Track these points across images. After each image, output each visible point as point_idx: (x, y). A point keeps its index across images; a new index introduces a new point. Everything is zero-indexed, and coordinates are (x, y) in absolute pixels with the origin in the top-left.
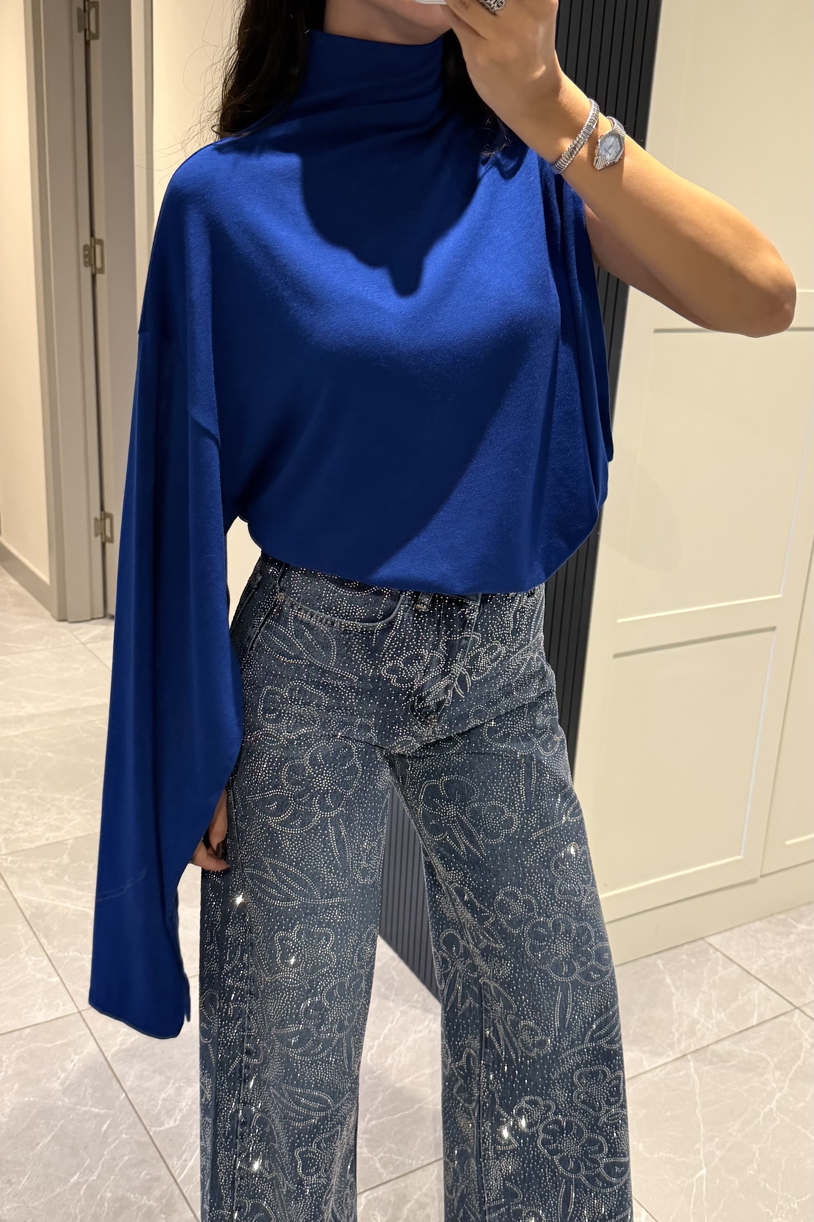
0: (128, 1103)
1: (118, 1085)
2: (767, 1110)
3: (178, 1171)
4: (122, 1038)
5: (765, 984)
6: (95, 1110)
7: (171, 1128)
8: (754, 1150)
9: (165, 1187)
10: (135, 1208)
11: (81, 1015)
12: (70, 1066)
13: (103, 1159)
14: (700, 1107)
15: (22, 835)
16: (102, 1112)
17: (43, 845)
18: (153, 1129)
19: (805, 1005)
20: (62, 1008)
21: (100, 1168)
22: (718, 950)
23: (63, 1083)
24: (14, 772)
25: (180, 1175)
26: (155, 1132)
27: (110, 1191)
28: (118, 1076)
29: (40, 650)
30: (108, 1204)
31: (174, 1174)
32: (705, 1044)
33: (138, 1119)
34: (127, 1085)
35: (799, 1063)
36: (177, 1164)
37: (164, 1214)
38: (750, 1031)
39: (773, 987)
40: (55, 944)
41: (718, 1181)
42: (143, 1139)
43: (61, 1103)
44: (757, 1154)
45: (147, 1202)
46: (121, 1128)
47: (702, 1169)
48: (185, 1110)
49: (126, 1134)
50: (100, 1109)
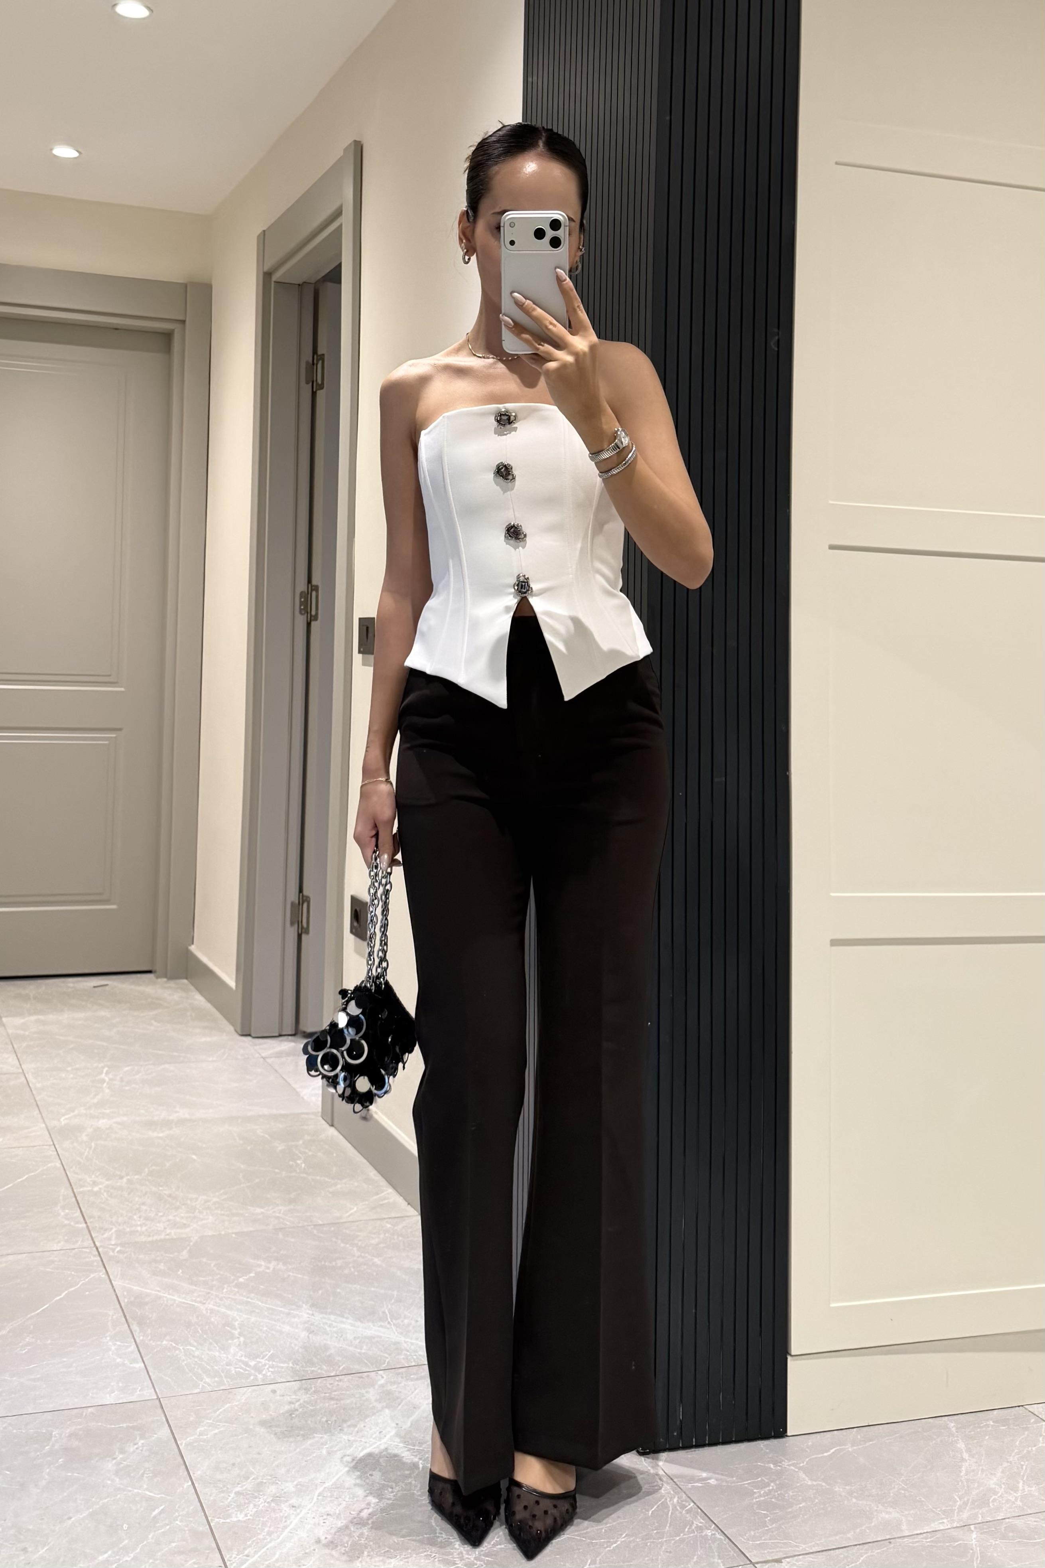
0: (192, 1491)
1: (186, 1473)
4: (202, 1429)
6: (150, 1494)
7: (238, 1522)
11: (160, 1401)
12: (132, 1450)
13: (145, 1542)
15: (139, 1228)
16: (159, 1496)
17: (161, 1240)
18: (218, 1520)
20: (139, 1393)
21: (139, 1550)
23: (118, 1464)
24: (146, 1170)
26: (218, 1523)
28: (188, 1463)
29: (213, 1061)
33: (199, 1508)
34: (197, 1474)
36: (236, 1558)
40: (149, 1331)
42: (201, 1529)
43: (109, 1482)
46: (177, 1514)
48: (261, 1506)
49: (180, 1522)
50: (155, 1494)
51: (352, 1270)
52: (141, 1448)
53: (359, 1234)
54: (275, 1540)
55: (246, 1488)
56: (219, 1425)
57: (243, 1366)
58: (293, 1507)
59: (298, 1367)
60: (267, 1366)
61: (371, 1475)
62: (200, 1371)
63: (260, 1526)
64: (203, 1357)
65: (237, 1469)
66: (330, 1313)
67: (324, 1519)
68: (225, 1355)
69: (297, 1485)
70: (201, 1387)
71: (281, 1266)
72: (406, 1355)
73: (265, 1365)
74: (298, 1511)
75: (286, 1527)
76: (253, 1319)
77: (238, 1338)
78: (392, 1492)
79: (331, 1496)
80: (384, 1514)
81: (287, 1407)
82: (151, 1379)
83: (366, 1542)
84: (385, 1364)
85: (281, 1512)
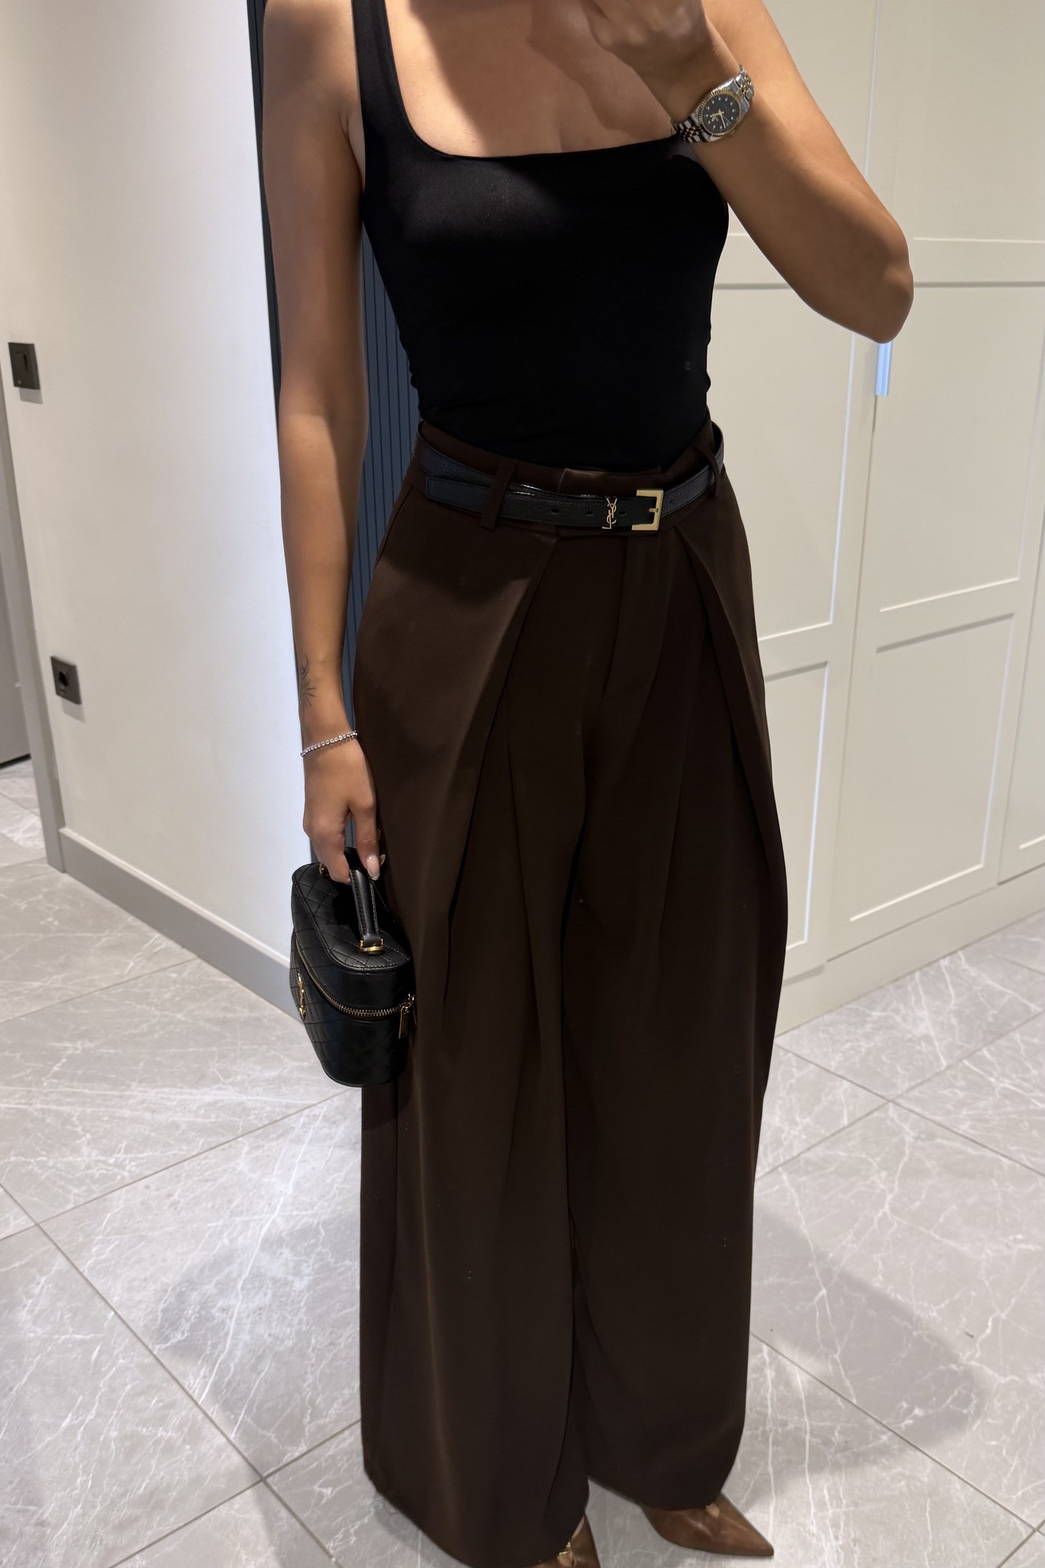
0: (119, 1322)
1: (103, 1303)
2: (880, 1214)
3: (197, 1391)
4: (96, 1248)
5: (848, 1080)
6: (79, 1337)
7: (179, 1342)
8: (875, 1260)
9: (184, 1413)
10: (150, 1443)
11: (41, 1228)
12: (37, 1291)
13: (100, 1393)
14: (804, 1223)
16: (89, 1337)
18: (157, 1347)
19: (899, 1096)
20: (13, 1223)
21: (97, 1405)
22: (788, 1051)
23: (31, 1311)
25: (200, 1395)
26: (159, 1350)
27: (115, 1430)
28: (101, 1292)
30: (115, 1445)
31: (193, 1395)
32: (795, 1154)
33: (135, 1339)
34: (114, 1300)
35: (906, 1159)
37: (188, 1444)
38: (843, 1132)
39: (859, 1082)
41: (841, 1300)
42: (146, 1361)
43: (32, 1335)
44: (880, 1265)
45: (164, 1434)
46: (116, 1352)
47: (821, 1289)
48: (193, 1317)
49: (124, 1359)
50: (84, 1335)
51: (161, 1032)
52: (46, 1287)
53: (149, 990)
54: (223, 1351)
55: (170, 1302)
56: (111, 1239)
57: (103, 1166)
58: (224, 1310)
59: (158, 1154)
60: (127, 1162)
61: (281, 1254)
62: (63, 1183)
63: (201, 1341)
64: (59, 1165)
65: (151, 1284)
66: (163, 1086)
67: (259, 1315)
68: (80, 1159)
69: (218, 1283)
70: (73, 1201)
71: (88, 1044)
72: (255, 1114)
73: (125, 1160)
74: (230, 1313)
75: (227, 1334)
76: (89, 1110)
77: (83, 1136)
78: (308, 1267)
79: (254, 1288)
80: (312, 1292)
81: (168, 1201)
82: (19, 1205)
83: (308, 1327)
84: (239, 1129)
85: (214, 1319)
